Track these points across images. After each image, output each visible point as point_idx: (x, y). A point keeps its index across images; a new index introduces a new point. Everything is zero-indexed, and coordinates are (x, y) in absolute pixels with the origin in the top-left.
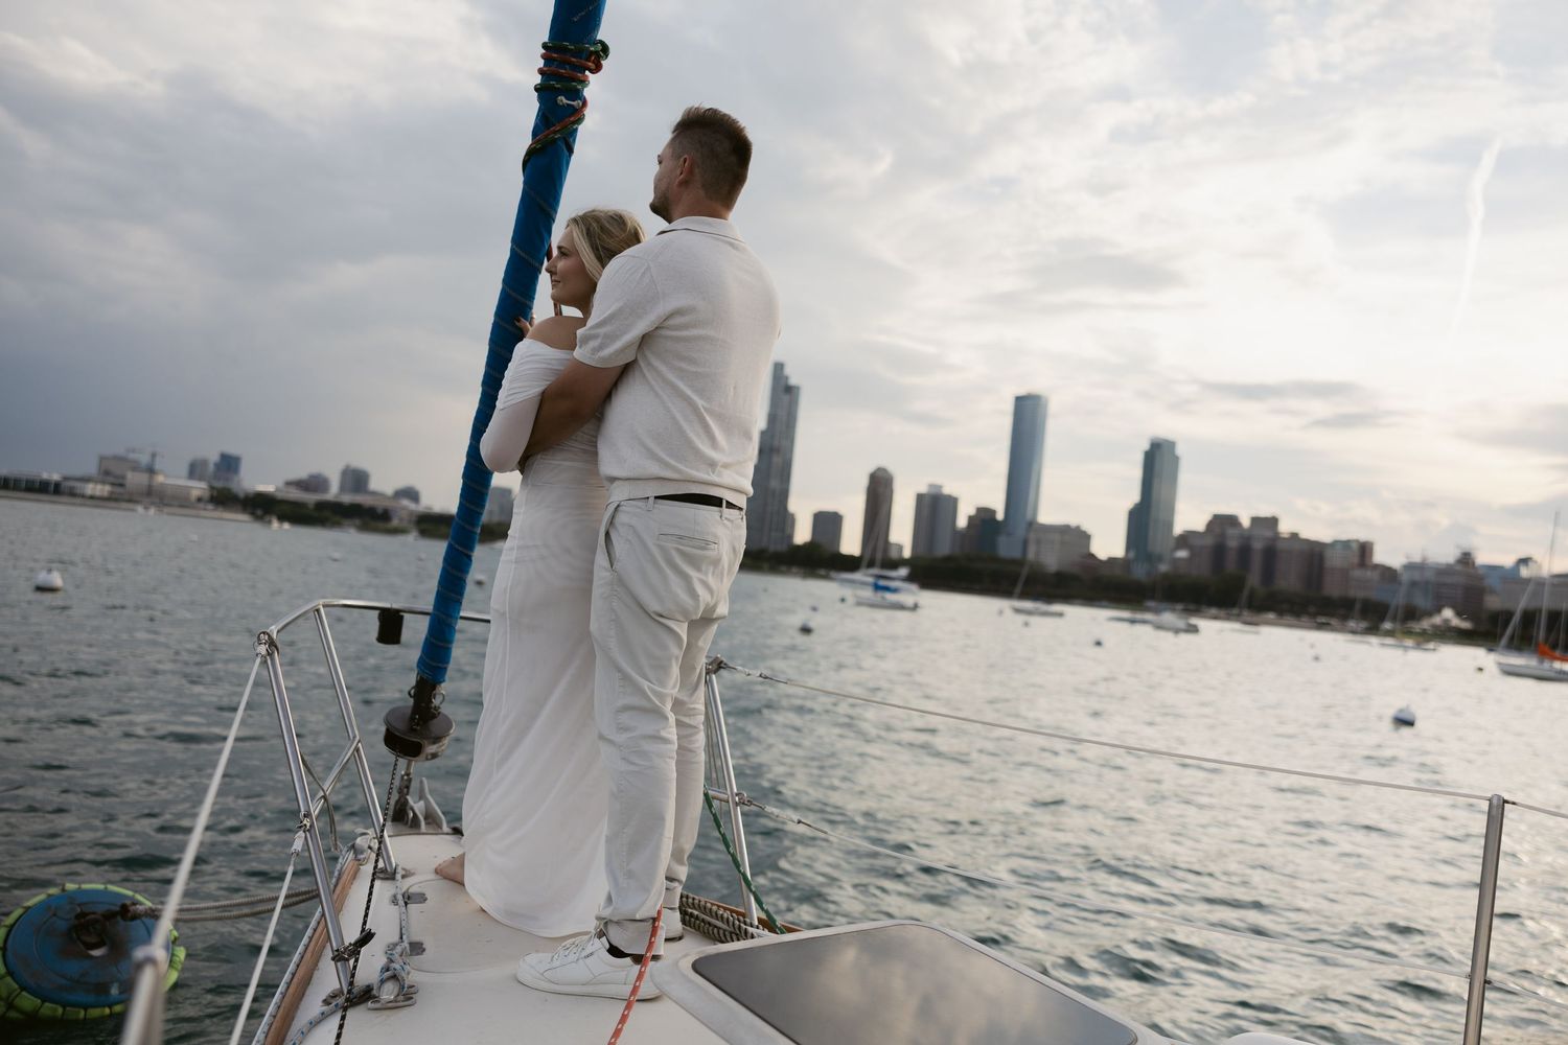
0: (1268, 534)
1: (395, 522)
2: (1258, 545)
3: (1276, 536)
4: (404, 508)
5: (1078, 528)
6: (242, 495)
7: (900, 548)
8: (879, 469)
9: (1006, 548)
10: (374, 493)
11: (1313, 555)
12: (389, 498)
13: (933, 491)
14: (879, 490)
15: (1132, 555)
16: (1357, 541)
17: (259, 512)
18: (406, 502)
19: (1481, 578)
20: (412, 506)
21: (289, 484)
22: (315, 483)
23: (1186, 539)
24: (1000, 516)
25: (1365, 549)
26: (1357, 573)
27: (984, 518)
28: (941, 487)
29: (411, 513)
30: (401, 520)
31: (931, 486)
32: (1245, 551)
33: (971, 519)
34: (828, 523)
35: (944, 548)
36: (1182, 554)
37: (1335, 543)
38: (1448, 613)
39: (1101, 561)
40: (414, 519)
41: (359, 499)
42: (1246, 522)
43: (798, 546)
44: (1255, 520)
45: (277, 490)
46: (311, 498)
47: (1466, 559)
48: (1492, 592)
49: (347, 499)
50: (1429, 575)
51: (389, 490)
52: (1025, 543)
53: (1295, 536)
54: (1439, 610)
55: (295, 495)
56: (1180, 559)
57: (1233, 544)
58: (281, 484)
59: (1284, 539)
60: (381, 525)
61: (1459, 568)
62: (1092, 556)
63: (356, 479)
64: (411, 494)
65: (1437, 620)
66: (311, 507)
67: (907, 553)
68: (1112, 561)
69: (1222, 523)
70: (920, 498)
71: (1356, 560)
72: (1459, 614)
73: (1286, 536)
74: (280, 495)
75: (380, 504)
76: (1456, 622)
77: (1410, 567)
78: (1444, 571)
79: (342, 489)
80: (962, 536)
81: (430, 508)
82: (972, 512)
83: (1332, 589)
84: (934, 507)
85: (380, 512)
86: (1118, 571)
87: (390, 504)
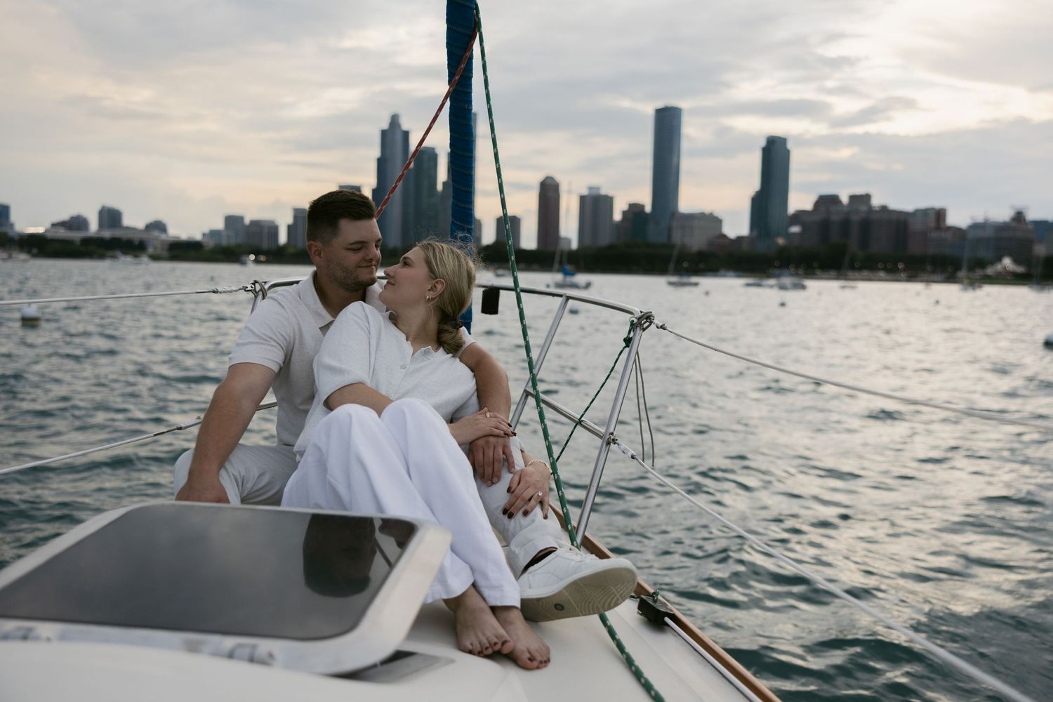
0: (863, 208)
1: (150, 250)
2: (855, 218)
3: (870, 209)
4: (156, 239)
5: (711, 214)
6: (17, 238)
7: (569, 241)
8: (547, 178)
9: (655, 235)
10: (127, 228)
11: (898, 224)
12: (140, 231)
13: (595, 192)
14: (549, 194)
15: (755, 233)
16: (933, 209)
17: (35, 251)
18: (156, 233)
19: (1030, 231)
20: (163, 237)
21: (54, 225)
22: (77, 223)
23: (799, 217)
24: (648, 209)
25: (940, 214)
26: (934, 235)
27: (635, 211)
28: (598, 189)
29: (163, 242)
30: (155, 248)
31: (590, 188)
32: (846, 224)
33: (624, 213)
34: (508, 225)
35: (605, 239)
36: (795, 229)
37: (917, 212)
38: (1007, 262)
39: (731, 240)
40: (167, 246)
41: (117, 233)
42: (845, 199)
43: (488, 247)
44: (853, 198)
45: (47, 231)
46: (76, 236)
47: (1019, 217)
48: (1039, 242)
49: (107, 234)
50: (989, 233)
52: (670, 229)
53: (884, 209)
54: (999, 259)
55: (62, 233)
56: (795, 234)
57: (835, 218)
58: (48, 225)
59: (876, 211)
61: (1014, 224)
62: (724, 236)
63: (110, 217)
64: (158, 226)
65: (999, 267)
66: (78, 243)
67: (574, 245)
68: (740, 239)
69: (827, 202)
70: (583, 199)
71: (932, 224)
72: (1017, 261)
73: (877, 209)
74: (50, 235)
75: (136, 238)
76: (1013, 268)
77: (975, 226)
78: (1001, 228)
79: (101, 225)
80: (618, 226)
81: (178, 238)
82: (626, 208)
83: (915, 248)
84: (594, 206)
85: (137, 243)
86: (745, 247)
87: (144, 236)
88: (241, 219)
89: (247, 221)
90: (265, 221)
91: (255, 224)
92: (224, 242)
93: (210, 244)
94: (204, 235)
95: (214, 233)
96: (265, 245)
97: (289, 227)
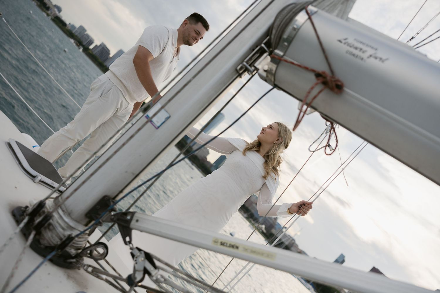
1: (49, 12)
4: (54, 11)
12: (52, 5)
15: (214, 165)
18: (56, 10)
19: (275, 224)
20: (57, 12)
26: (254, 205)
29: (55, 14)
38: (263, 226)
39: (207, 160)
40: (55, 16)
47: (276, 219)
48: (275, 229)
51: (54, 3)
60: (45, 9)
61: (273, 219)
62: (206, 158)
65: (260, 226)
68: (209, 163)
72: (266, 228)
75: (49, 4)
76: (264, 229)
81: (61, 17)
85: (47, 6)
86: (208, 166)
87: (51, 7)
88: (86, 31)
89: (86, 33)
90: (91, 37)
91: (88, 36)
92: (74, 31)
93: (69, 28)
94: (70, 24)
95: (73, 26)
96: (85, 43)
97: (96, 46)
